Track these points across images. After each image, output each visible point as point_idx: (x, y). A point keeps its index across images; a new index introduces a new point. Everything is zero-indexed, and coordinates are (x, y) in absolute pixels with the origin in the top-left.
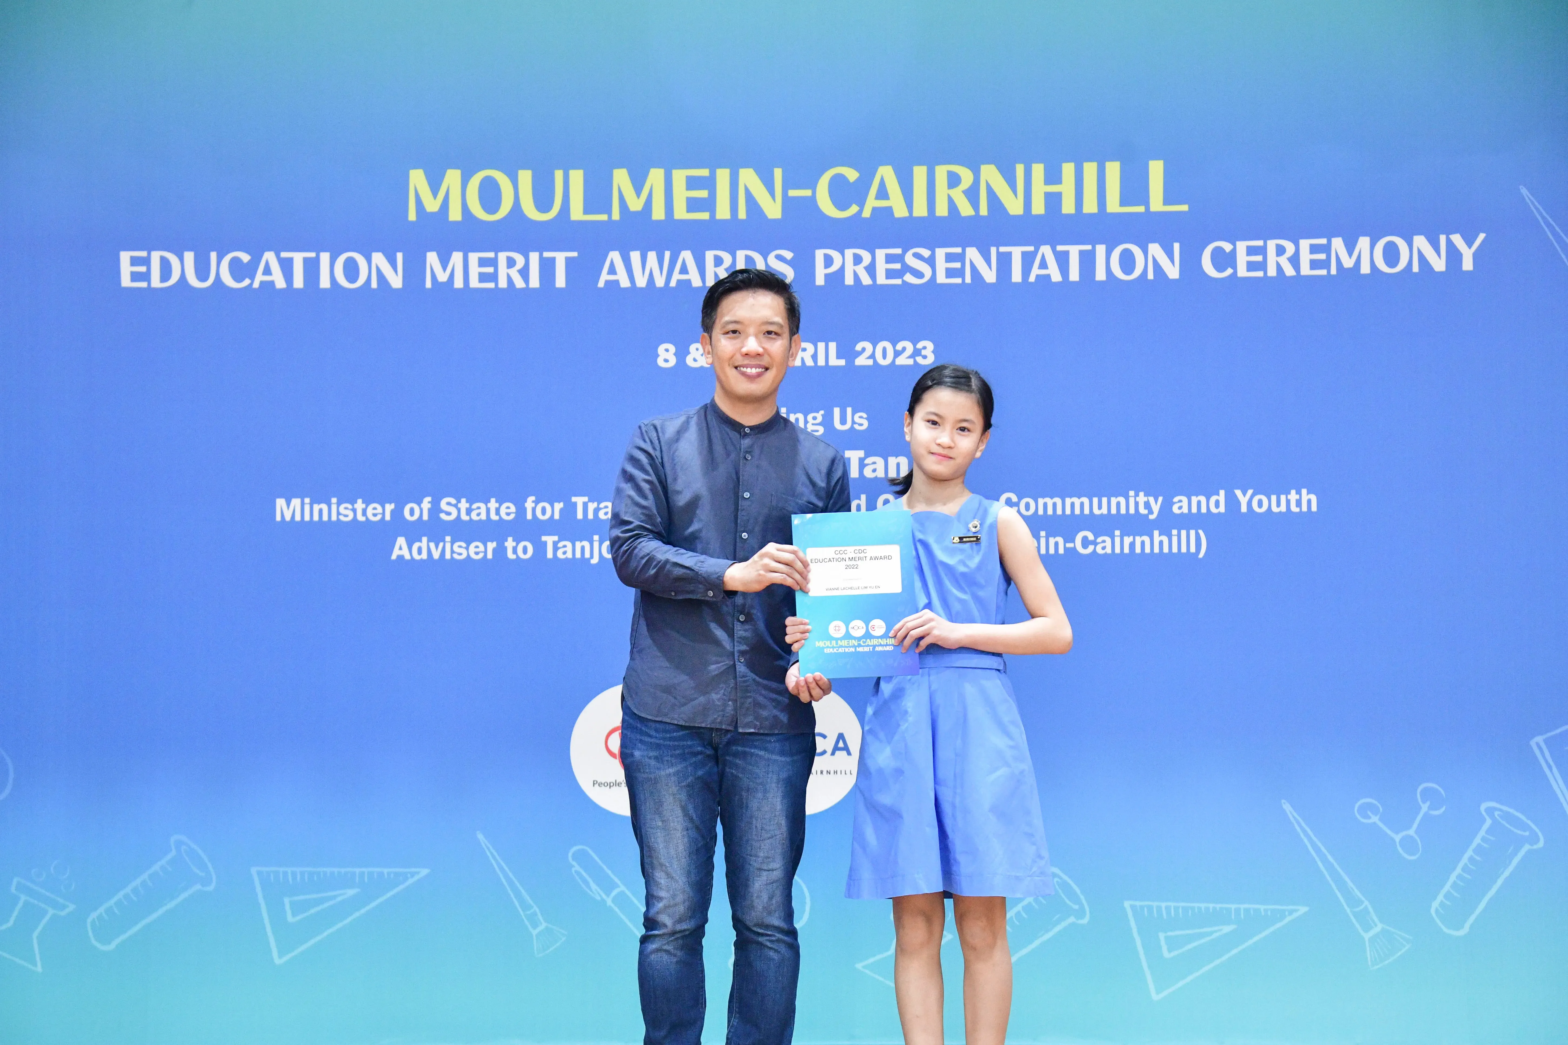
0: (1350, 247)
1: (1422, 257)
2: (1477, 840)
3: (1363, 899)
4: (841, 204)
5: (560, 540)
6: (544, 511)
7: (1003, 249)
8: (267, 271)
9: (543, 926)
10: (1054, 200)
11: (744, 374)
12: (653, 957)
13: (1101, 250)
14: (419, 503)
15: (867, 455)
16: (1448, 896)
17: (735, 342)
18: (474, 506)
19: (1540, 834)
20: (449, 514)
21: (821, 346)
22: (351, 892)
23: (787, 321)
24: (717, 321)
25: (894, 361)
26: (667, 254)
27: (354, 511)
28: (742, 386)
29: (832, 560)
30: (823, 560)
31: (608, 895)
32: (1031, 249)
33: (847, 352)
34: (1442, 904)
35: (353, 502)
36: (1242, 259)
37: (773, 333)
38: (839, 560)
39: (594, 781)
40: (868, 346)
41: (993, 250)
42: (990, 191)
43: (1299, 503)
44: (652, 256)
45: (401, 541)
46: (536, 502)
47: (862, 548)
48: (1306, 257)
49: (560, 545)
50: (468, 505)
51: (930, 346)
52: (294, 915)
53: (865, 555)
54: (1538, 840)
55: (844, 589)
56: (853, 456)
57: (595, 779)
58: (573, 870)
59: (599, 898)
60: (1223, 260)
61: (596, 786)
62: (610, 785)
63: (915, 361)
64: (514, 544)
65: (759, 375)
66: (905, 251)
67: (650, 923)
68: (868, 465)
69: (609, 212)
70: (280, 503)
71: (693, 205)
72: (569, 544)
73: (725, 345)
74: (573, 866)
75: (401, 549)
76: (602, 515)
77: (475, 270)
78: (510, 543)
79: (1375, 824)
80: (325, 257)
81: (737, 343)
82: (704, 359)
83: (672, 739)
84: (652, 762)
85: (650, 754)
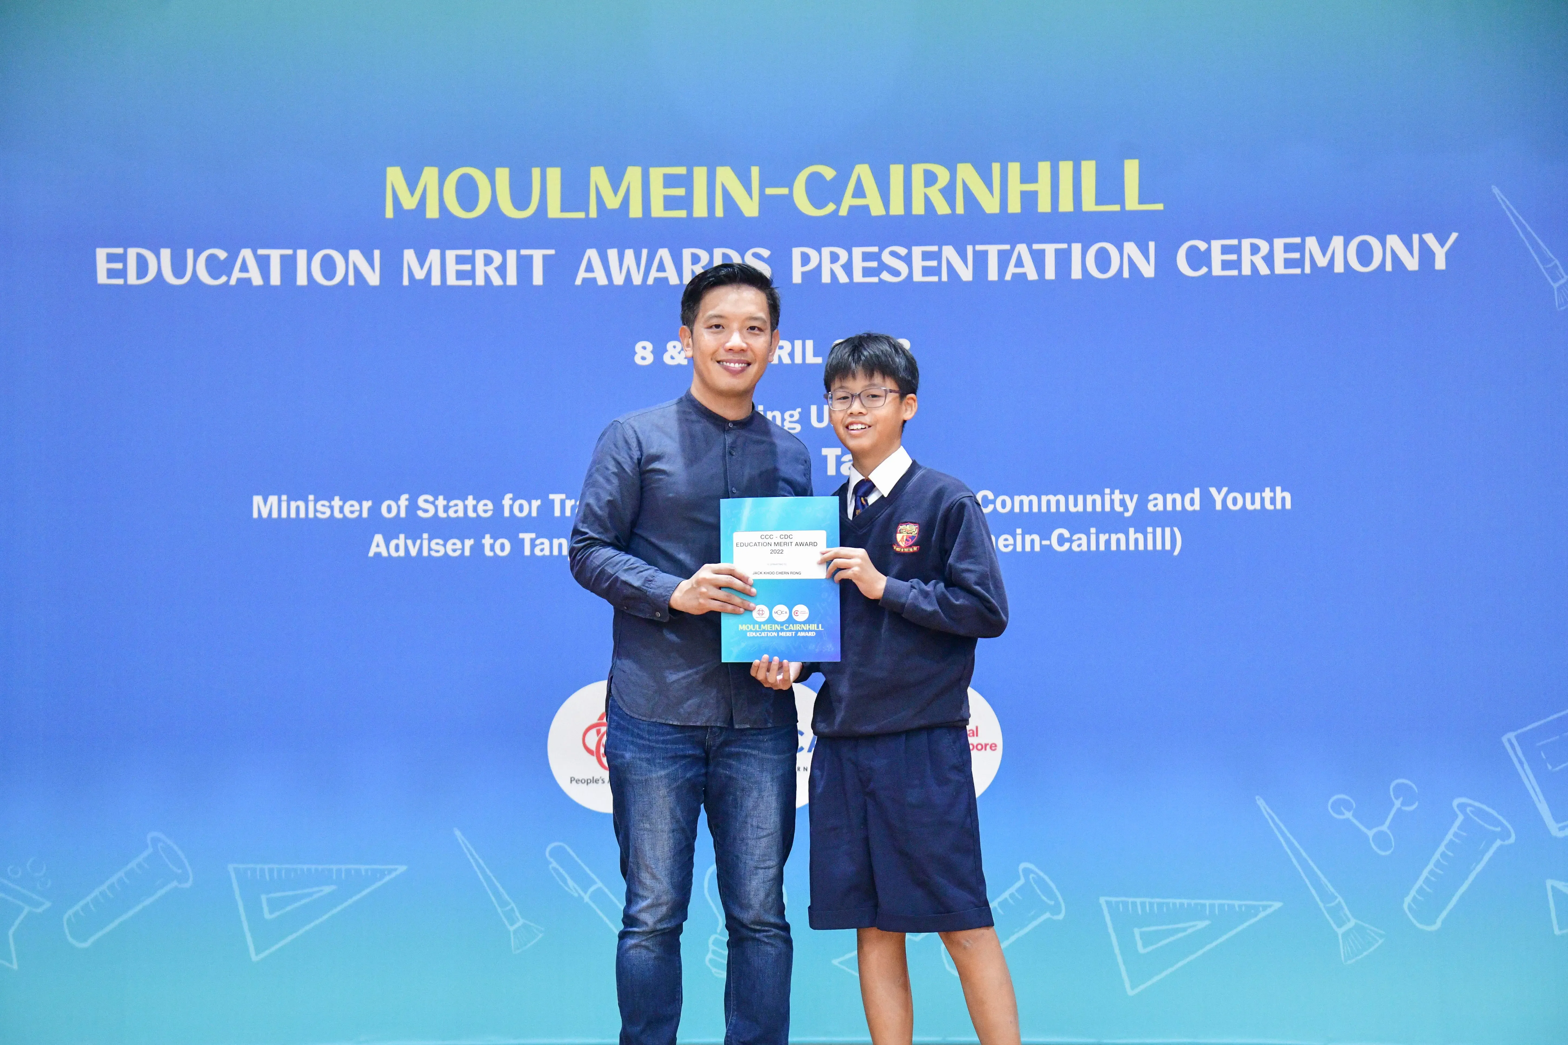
0: (1324, 247)
1: (1395, 256)
2: (1450, 836)
3: (1336, 894)
4: (817, 202)
5: (537, 538)
6: (521, 508)
7: (979, 248)
8: (244, 268)
9: (520, 922)
10: (1029, 199)
11: (727, 369)
12: (632, 952)
13: (1077, 248)
14: (397, 500)
16: (1420, 891)
17: (718, 336)
18: (452, 503)
19: (1512, 831)
20: (426, 511)
21: (798, 343)
22: (327, 889)
23: (768, 316)
24: (700, 314)
26: (645, 252)
27: (332, 508)
28: (726, 382)
31: (586, 892)
32: (1007, 247)
34: (1414, 899)
35: (331, 499)
36: (1217, 258)
37: (756, 329)
39: (571, 778)
41: (970, 249)
42: (966, 189)
43: (1273, 501)
44: (629, 254)
45: (378, 538)
46: (514, 500)
48: (1280, 257)
49: (538, 542)
50: (445, 502)
52: (271, 912)
54: (1509, 836)
56: (830, 454)
57: (572, 776)
58: (550, 867)
59: (576, 895)
60: (1198, 259)
61: (574, 782)
62: (589, 782)
64: (492, 541)
65: (743, 370)
66: (881, 250)
67: (629, 920)
69: (586, 210)
70: (257, 500)
71: (670, 203)
72: (546, 542)
74: (551, 863)
75: (378, 546)
77: (452, 268)
78: (487, 541)
79: (1348, 820)
80: (302, 254)
81: (721, 337)
82: (683, 354)
83: (663, 742)
84: (645, 765)
85: (643, 756)
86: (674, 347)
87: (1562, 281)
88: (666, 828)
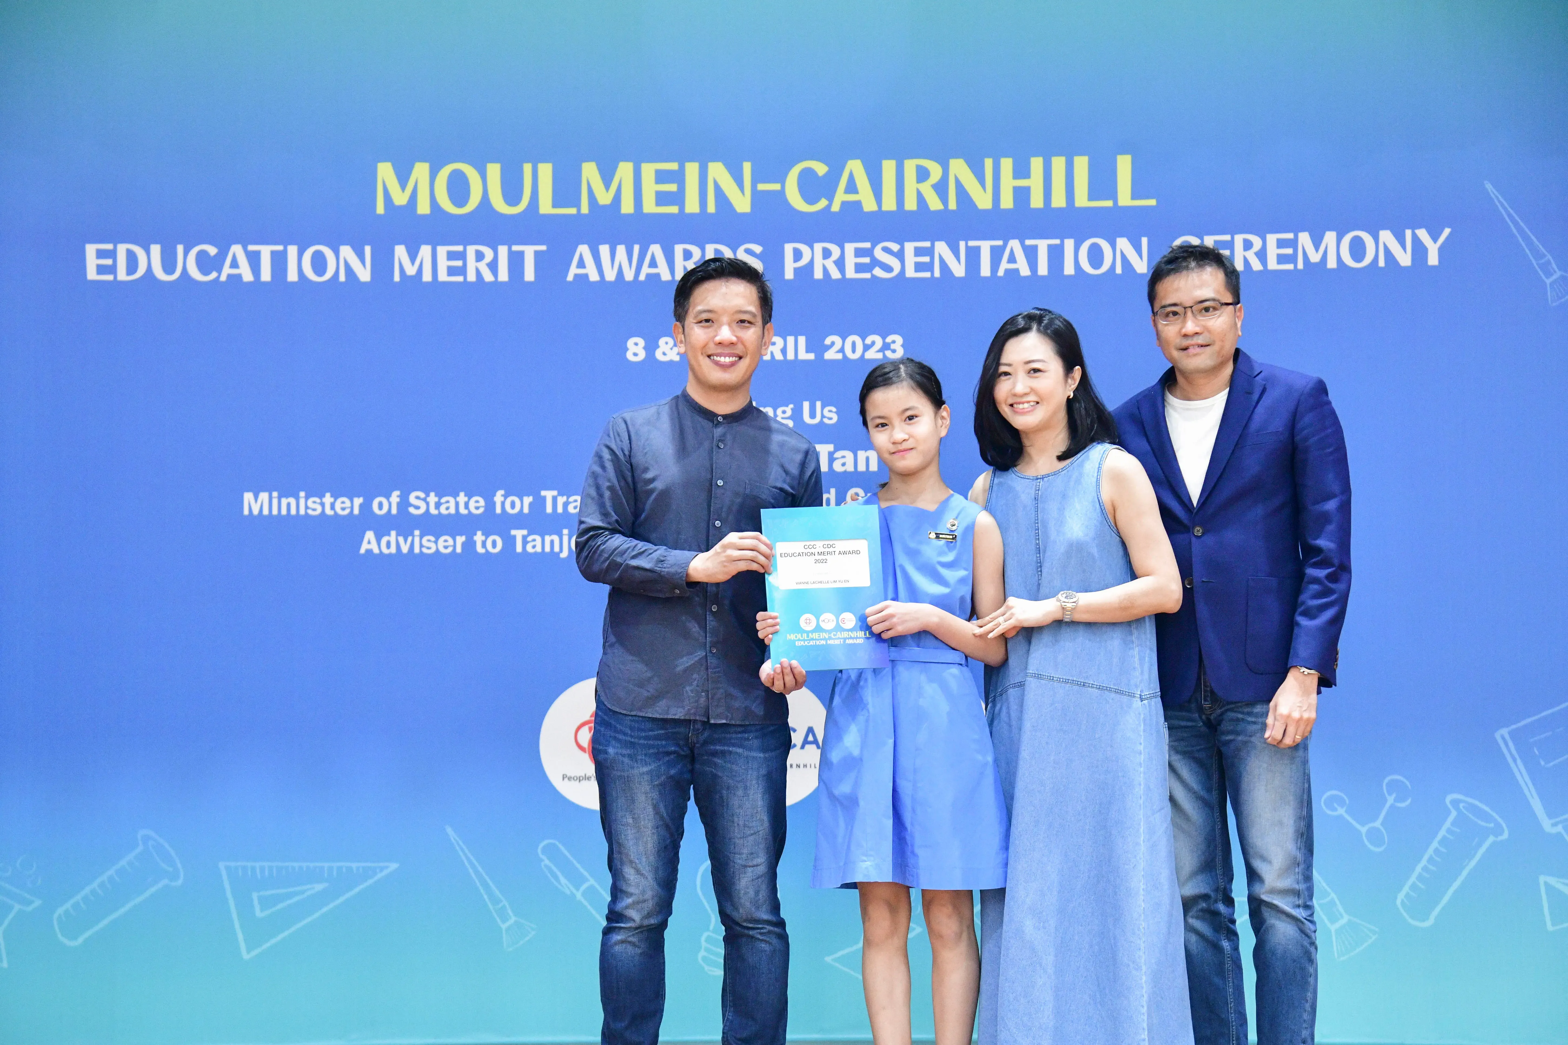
0: (1317, 243)
1: (1388, 253)
2: (1442, 833)
3: (1329, 890)
4: (810, 198)
5: (529, 534)
6: (513, 505)
7: (972, 243)
8: (234, 264)
9: (513, 919)
10: (1022, 195)
11: (717, 363)
12: (617, 948)
13: (1069, 244)
14: (388, 497)
15: (837, 449)
16: (1414, 887)
17: (707, 330)
18: (443, 500)
19: (1504, 825)
20: (417, 508)
21: (791, 339)
23: (760, 309)
24: (691, 309)
25: (863, 355)
26: (636, 248)
27: (323, 505)
28: (716, 376)
29: (801, 554)
30: (793, 555)
31: (578, 890)
32: (1000, 243)
33: (816, 346)
34: (1407, 895)
35: (321, 496)
37: (746, 322)
38: (809, 554)
39: (563, 775)
40: (837, 339)
41: (962, 244)
42: (959, 185)
44: (621, 250)
45: (370, 535)
46: (506, 496)
47: (831, 543)
48: (1273, 252)
49: (530, 538)
50: (436, 499)
51: (899, 339)
52: (262, 910)
53: (834, 549)
54: (1501, 833)
55: (814, 583)
56: (823, 450)
57: (565, 773)
58: (543, 864)
59: (568, 892)
61: (566, 779)
62: (580, 779)
63: (884, 355)
64: (483, 538)
65: (733, 364)
66: (874, 246)
67: (614, 916)
68: (837, 458)
69: (578, 205)
70: (248, 497)
71: (662, 198)
72: (538, 538)
73: (698, 334)
74: (542, 860)
75: (369, 542)
76: (571, 509)
77: (443, 264)
78: (479, 537)
79: (1341, 817)
80: (293, 250)
81: (710, 331)
82: (676, 350)
83: (647, 738)
84: (626, 760)
85: (624, 752)
86: (667, 343)
87: (1554, 277)
88: (650, 825)
